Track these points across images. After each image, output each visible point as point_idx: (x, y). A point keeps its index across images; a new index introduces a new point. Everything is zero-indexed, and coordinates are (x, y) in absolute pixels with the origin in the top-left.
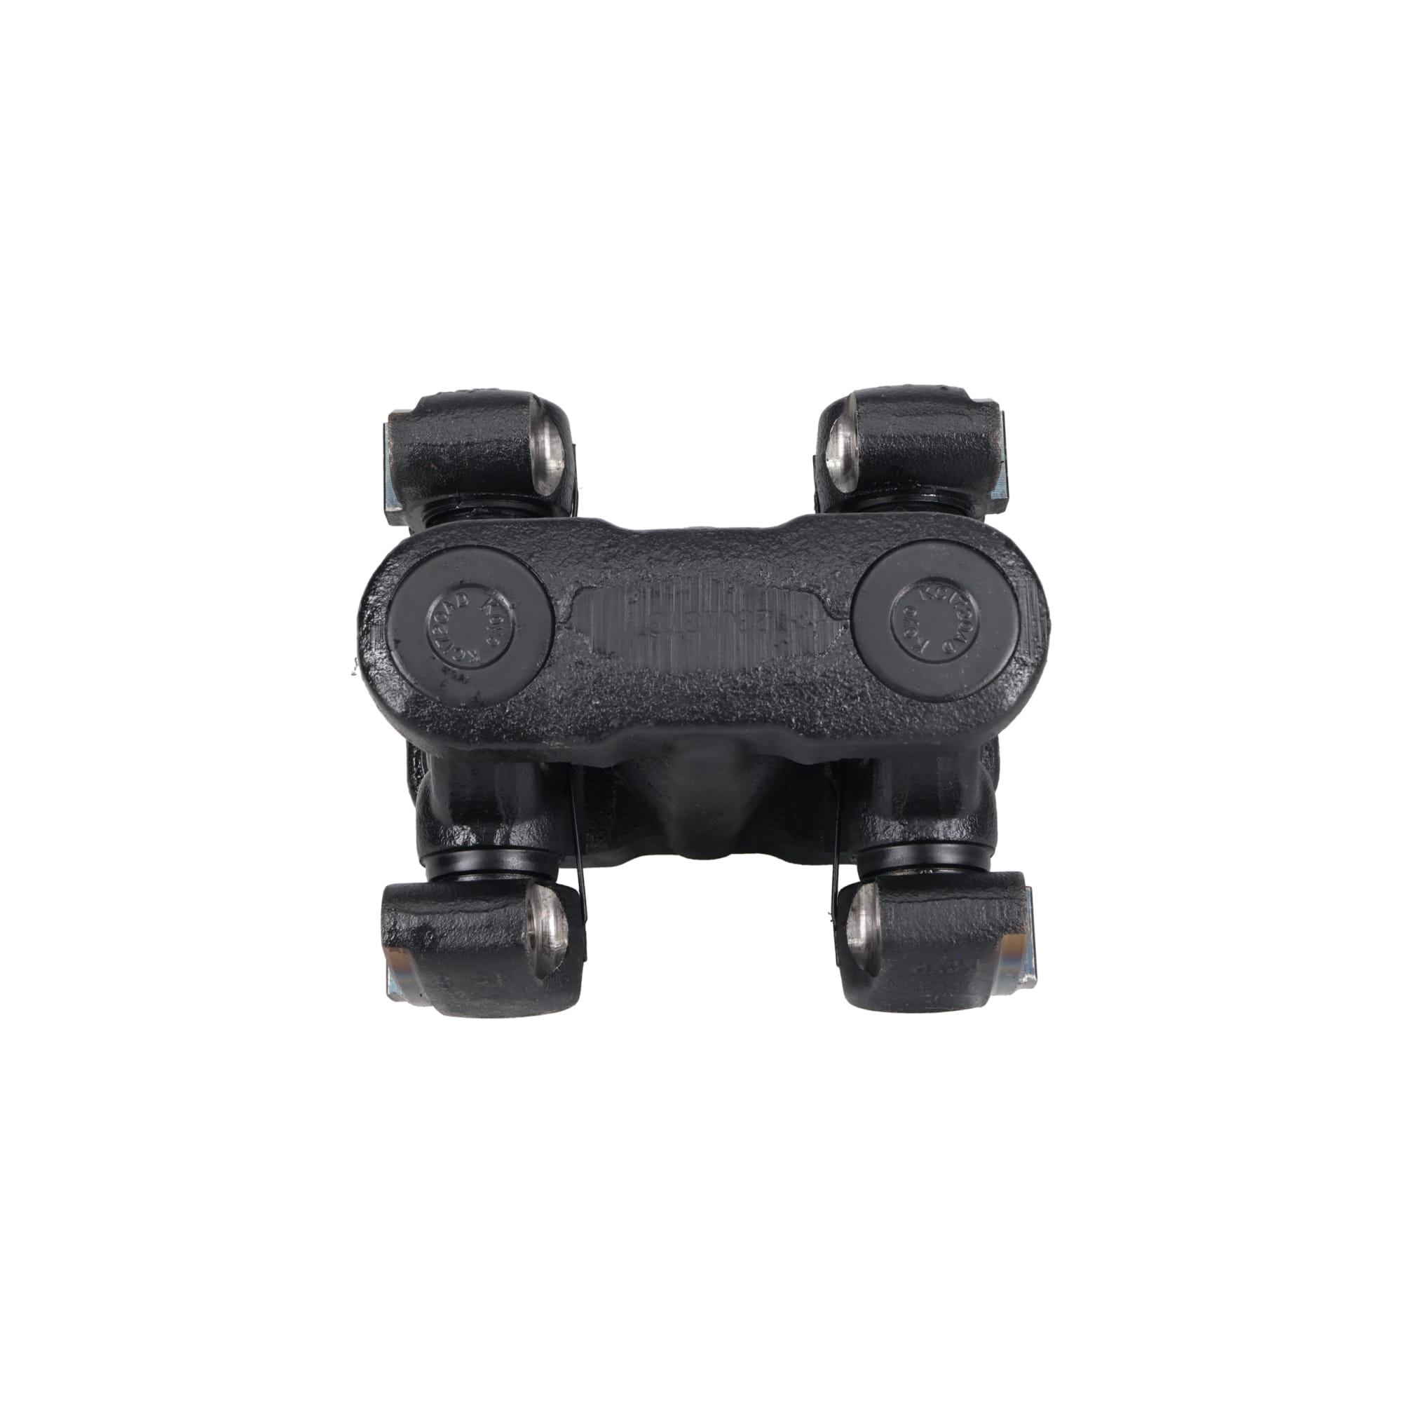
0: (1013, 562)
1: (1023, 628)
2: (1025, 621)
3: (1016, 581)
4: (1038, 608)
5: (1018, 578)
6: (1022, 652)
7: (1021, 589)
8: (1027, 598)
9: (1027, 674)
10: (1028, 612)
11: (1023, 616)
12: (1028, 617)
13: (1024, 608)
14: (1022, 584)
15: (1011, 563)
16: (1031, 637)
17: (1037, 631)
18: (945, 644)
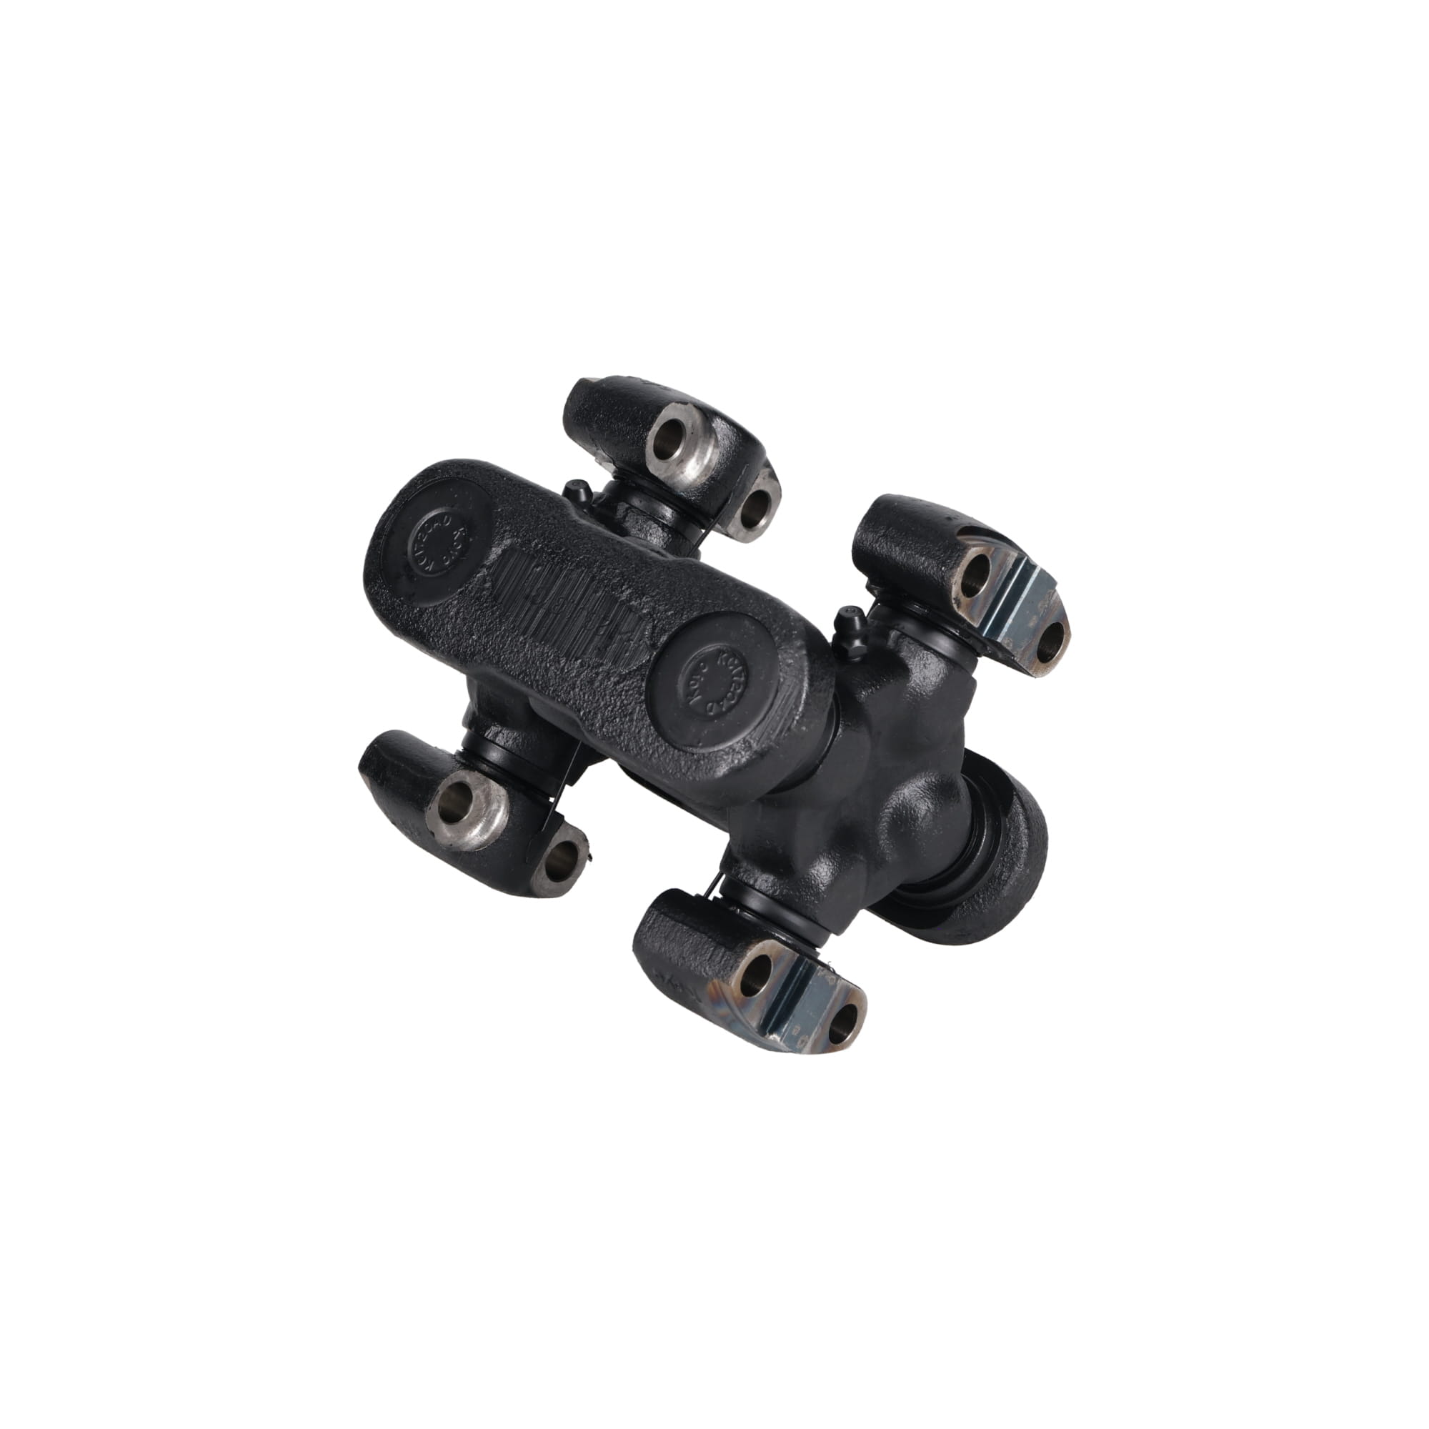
0: (792, 661)
1: (766, 719)
2: (772, 712)
3: (784, 678)
4: (790, 708)
5: (788, 677)
6: (753, 737)
7: (784, 686)
8: (785, 696)
9: (747, 757)
10: (779, 707)
11: (773, 708)
12: (776, 711)
13: (778, 702)
14: (788, 683)
15: (790, 661)
16: (769, 729)
17: (777, 728)
18: (710, 704)
